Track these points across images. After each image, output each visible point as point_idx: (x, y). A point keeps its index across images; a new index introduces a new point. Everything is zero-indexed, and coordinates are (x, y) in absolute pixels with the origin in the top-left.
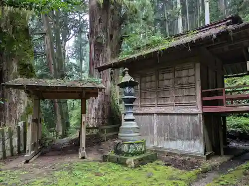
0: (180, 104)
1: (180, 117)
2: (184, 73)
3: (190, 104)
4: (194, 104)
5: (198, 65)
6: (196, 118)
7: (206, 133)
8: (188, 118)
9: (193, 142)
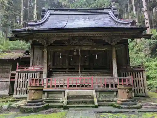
0: (3, 78)
1: (2, 82)
2: (6, 67)
3: (7, 78)
4: (8, 78)
5: (11, 65)
6: (8, 83)
7: (11, 87)
8: (6, 83)
9: (5, 91)
